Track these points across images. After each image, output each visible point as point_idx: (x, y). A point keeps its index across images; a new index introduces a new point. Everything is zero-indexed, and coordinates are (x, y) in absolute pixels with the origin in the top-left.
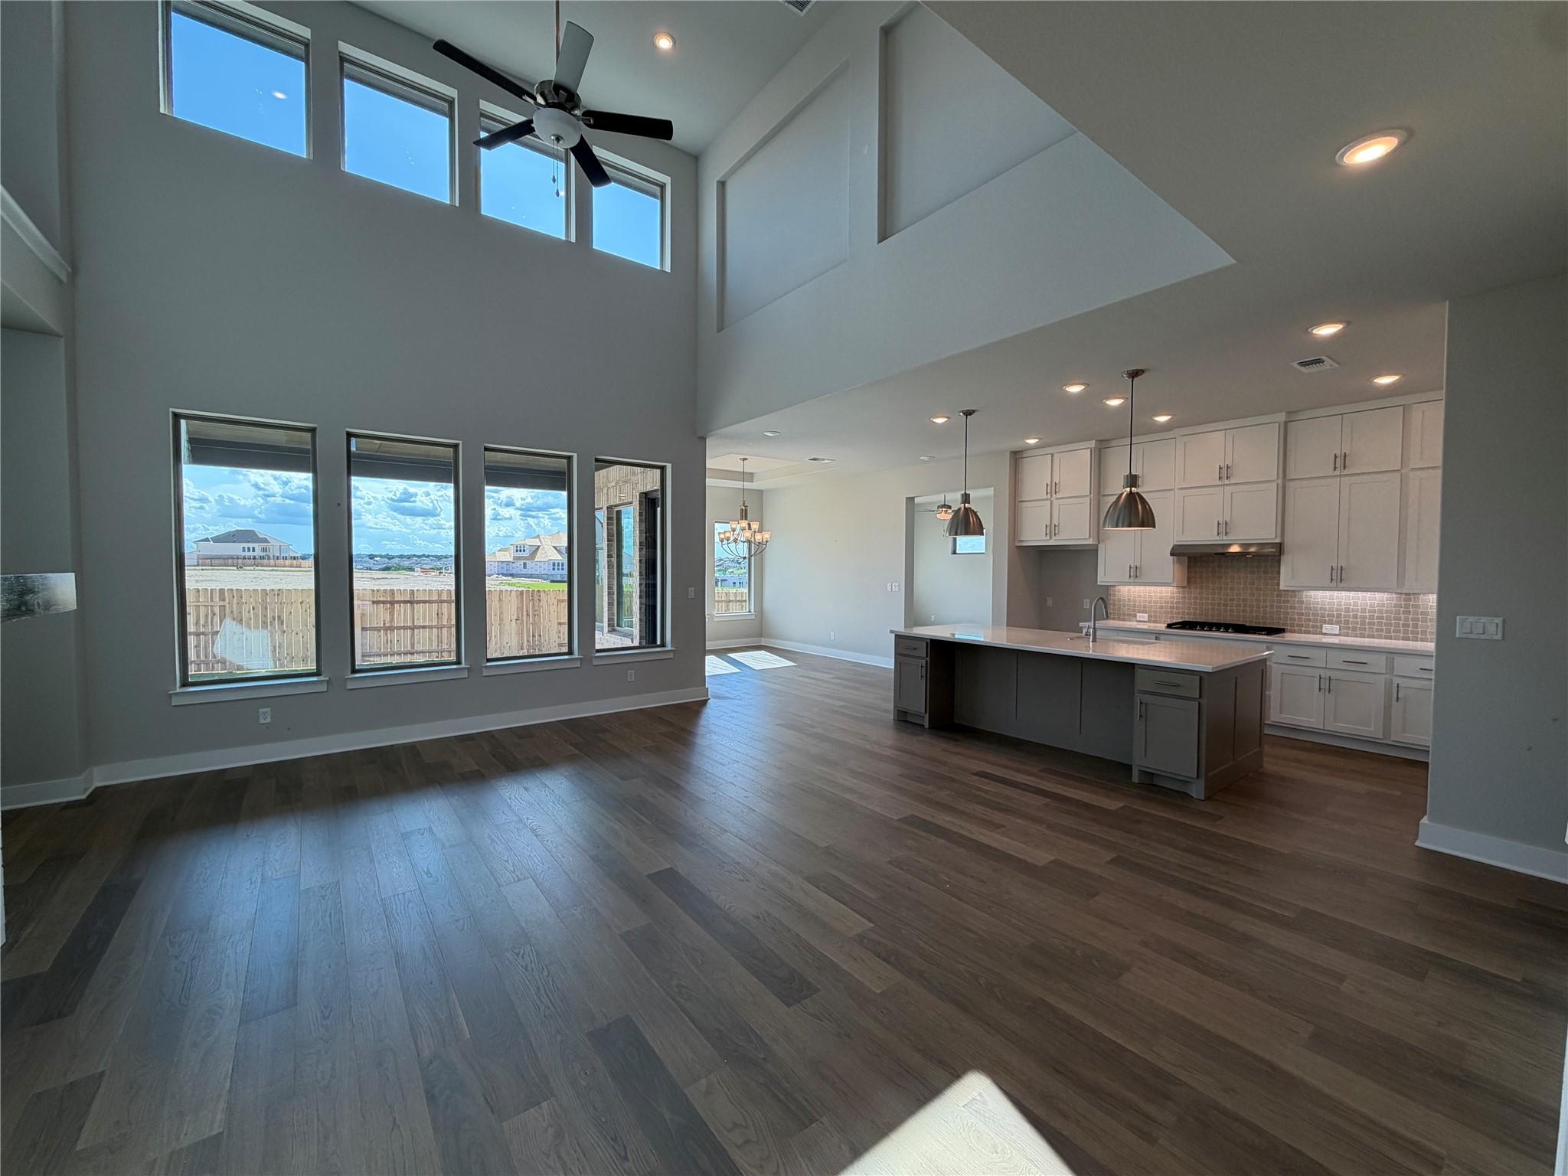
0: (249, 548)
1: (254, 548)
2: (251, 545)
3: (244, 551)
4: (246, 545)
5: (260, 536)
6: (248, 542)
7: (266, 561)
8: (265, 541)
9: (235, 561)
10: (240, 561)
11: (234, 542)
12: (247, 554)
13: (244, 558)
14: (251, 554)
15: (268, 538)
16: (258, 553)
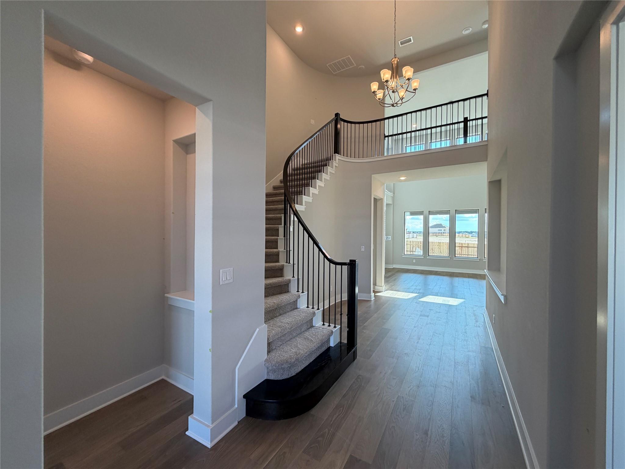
0: (440, 230)
1: (441, 230)
2: (440, 229)
3: (438, 231)
4: (439, 229)
5: (443, 226)
6: (440, 228)
7: (444, 234)
8: (445, 227)
9: (436, 234)
10: (437, 234)
11: (436, 228)
12: (439, 232)
13: (438, 233)
14: (440, 232)
15: (446, 226)
16: (442, 231)
